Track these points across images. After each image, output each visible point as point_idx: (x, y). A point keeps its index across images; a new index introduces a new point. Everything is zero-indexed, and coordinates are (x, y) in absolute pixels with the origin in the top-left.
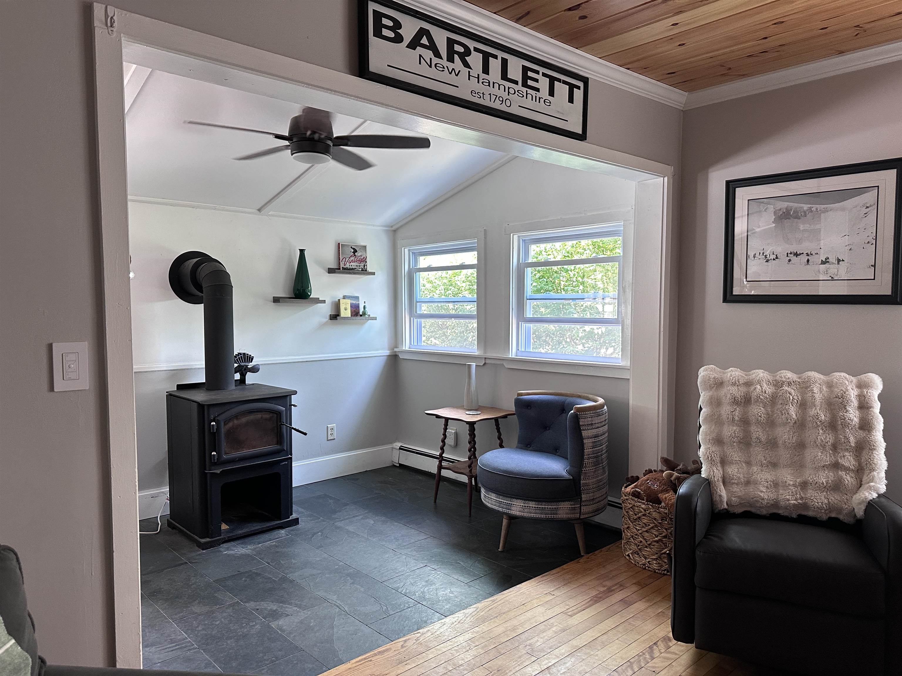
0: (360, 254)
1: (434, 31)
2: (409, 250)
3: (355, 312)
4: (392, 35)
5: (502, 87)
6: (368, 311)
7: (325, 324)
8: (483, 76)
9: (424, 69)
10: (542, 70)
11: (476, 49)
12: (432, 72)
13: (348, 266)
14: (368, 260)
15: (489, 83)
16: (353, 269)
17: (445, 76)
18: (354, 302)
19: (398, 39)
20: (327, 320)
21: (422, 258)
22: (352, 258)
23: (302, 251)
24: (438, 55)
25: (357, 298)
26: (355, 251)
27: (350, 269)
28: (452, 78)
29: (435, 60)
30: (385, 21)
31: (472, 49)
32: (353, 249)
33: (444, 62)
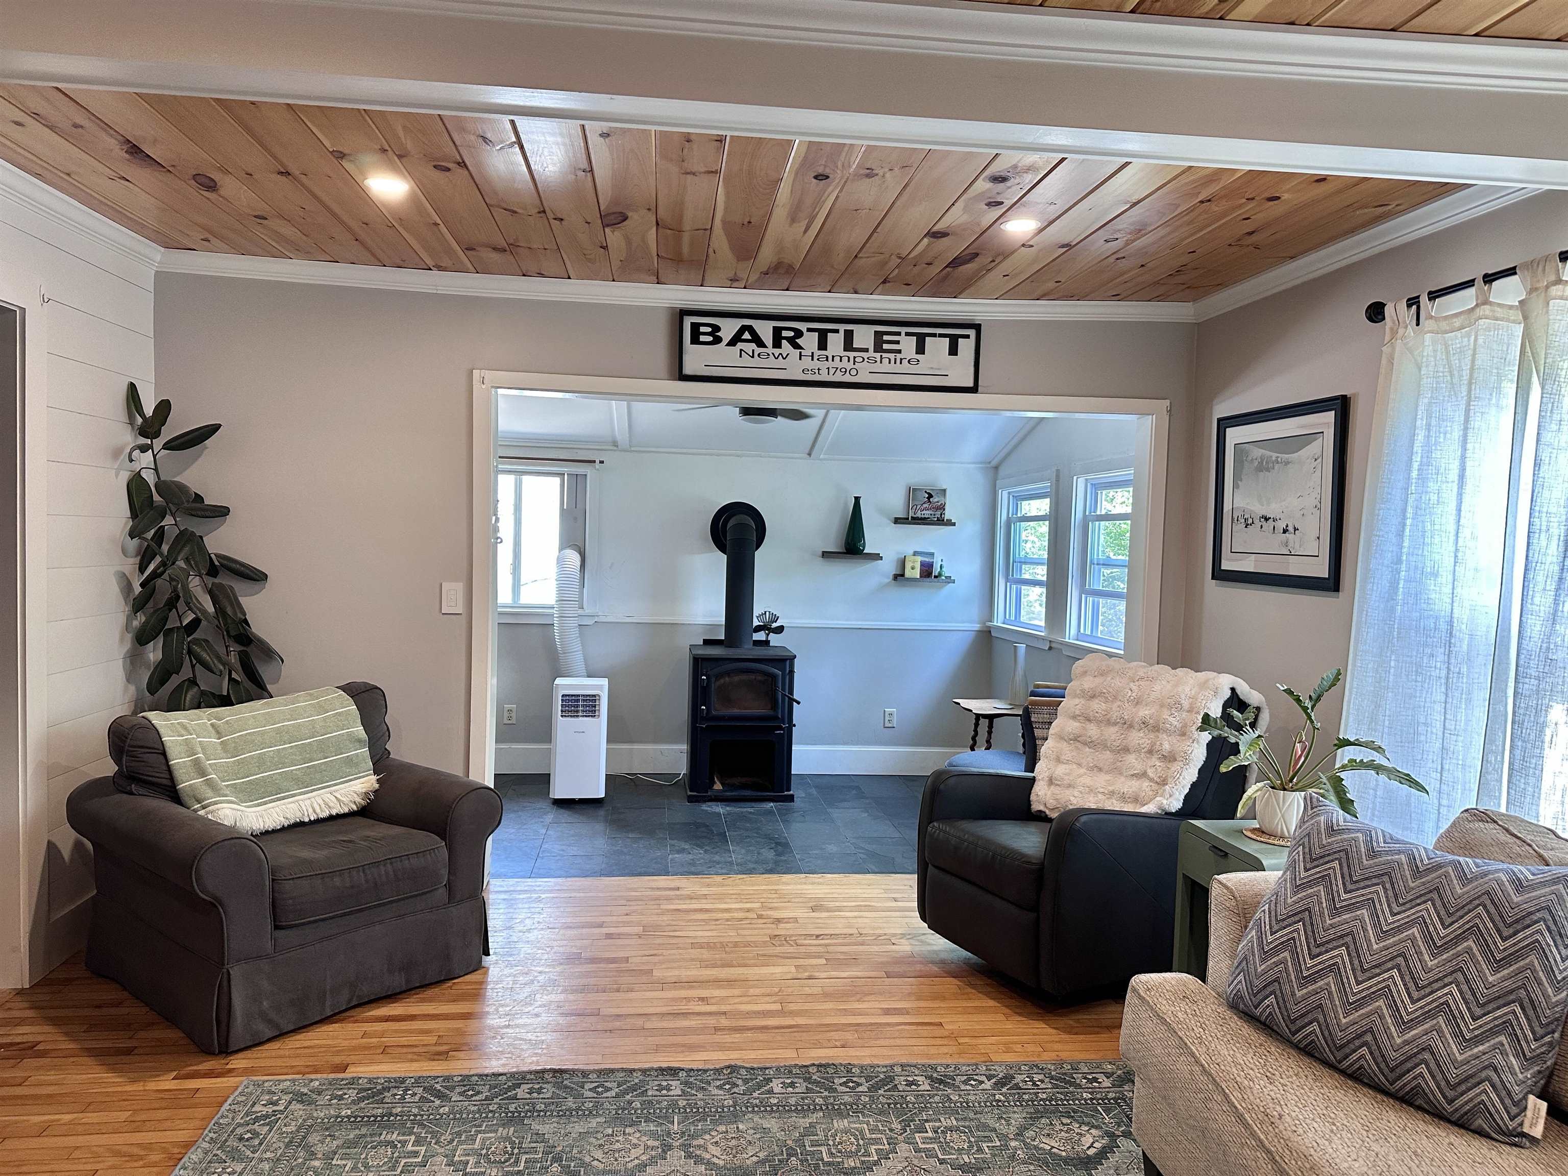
0: (936, 500)
1: (757, 325)
2: (1009, 493)
3: (927, 571)
4: (710, 339)
5: (845, 359)
6: (946, 572)
7: (888, 585)
8: (818, 353)
9: (746, 361)
10: (903, 330)
11: (809, 330)
12: (756, 361)
13: (919, 515)
14: (947, 507)
15: (827, 357)
16: (925, 518)
17: (772, 363)
18: (927, 560)
19: (717, 340)
20: (887, 581)
21: (1025, 504)
22: (925, 506)
23: (857, 499)
24: (761, 344)
25: (933, 554)
26: (930, 496)
27: (921, 519)
28: (780, 362)
29: (758, 350)
30: (702, 329)
31: (804, 331)
32: (929, 493)
33: (770, 350)
